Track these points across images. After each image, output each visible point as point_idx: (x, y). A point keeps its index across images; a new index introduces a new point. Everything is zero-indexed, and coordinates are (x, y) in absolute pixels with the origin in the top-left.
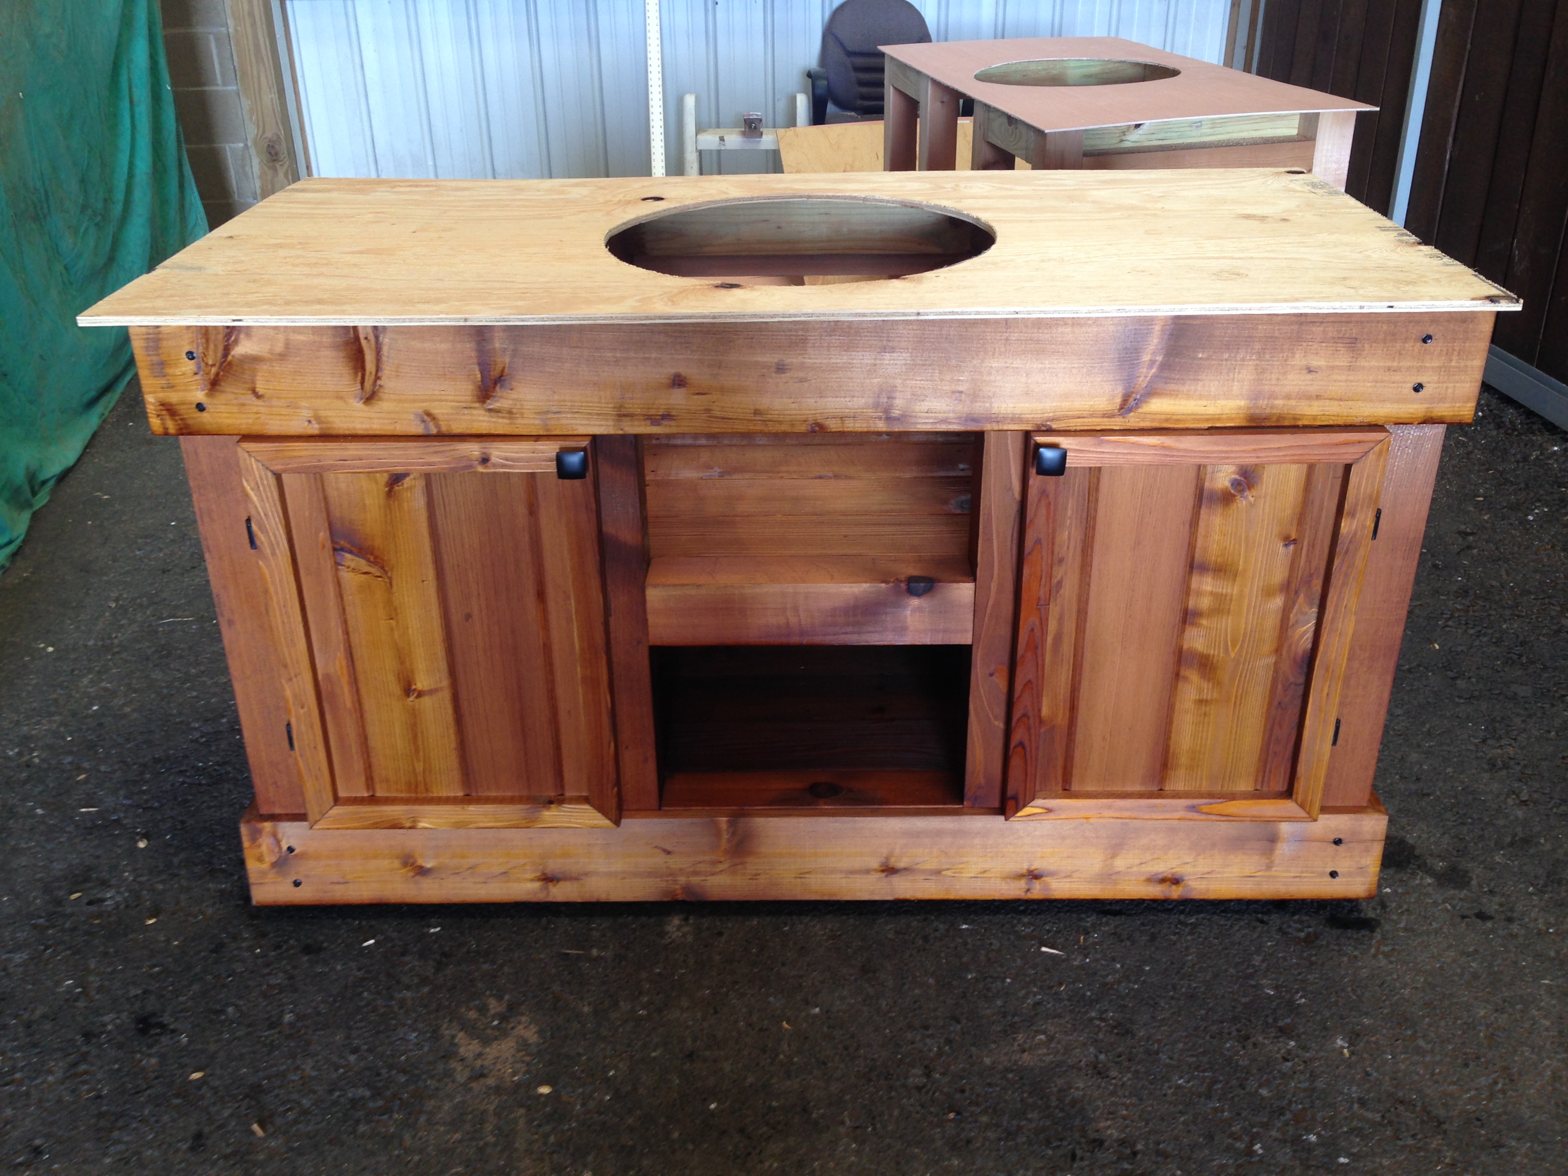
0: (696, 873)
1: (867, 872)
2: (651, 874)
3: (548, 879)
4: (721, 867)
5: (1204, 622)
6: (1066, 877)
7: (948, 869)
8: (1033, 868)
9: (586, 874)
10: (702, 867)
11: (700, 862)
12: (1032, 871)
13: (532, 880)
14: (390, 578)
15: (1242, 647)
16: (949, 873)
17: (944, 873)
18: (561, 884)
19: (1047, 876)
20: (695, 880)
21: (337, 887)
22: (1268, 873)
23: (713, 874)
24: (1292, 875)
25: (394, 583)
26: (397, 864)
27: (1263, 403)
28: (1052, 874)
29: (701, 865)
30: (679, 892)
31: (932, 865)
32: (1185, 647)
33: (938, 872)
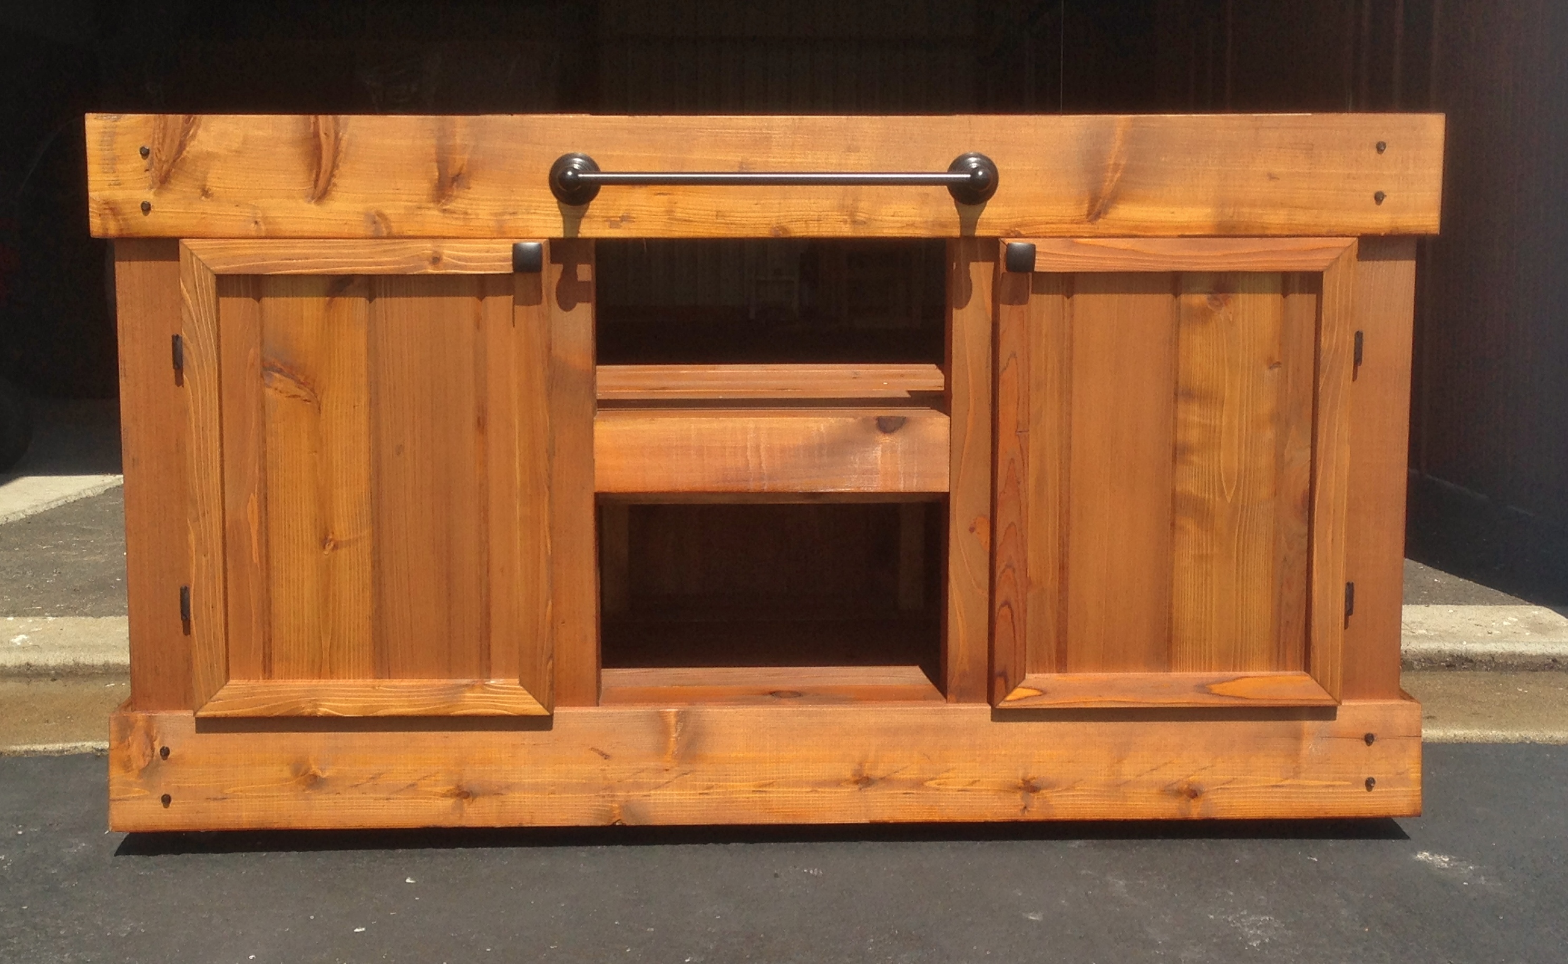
0: (638, 786)
1: (838, 783)
2: (585, 787)
3: (463, 794)
4: (667, 777)
5: (1195, 459)
6: (1067, 789)
7: (932, 779)
8: (1030, 776)
9: (509, 787)
10: (644, 778)
11: (643, 771)
12: (1028, 782)
13: (444, 796)
14: (319, 404)
15: (1238, 488)
16: (932, 784)
17: (927, 784)
18: (480, 801)
19: (1046, 788)
20: (636, 795)
21: (213, 804)
22: (1295, 782)
23: (658, 787)
24: (1324, 783)
25: (323, 408)
26: (287, 773)
27: (1229, 211)
28: (1051, 785)
29: (643, 775)
30: (617, 812)
31: (912, 773)
32: (1178, 489)
33: (919, 784)
